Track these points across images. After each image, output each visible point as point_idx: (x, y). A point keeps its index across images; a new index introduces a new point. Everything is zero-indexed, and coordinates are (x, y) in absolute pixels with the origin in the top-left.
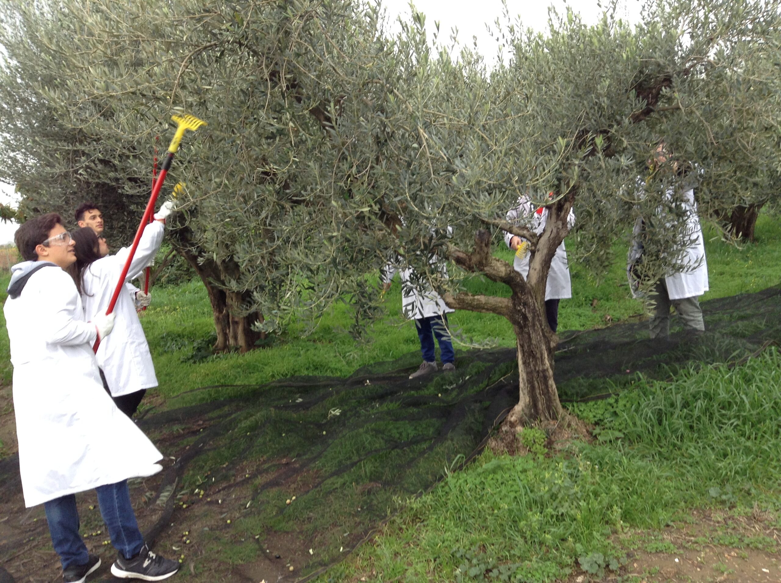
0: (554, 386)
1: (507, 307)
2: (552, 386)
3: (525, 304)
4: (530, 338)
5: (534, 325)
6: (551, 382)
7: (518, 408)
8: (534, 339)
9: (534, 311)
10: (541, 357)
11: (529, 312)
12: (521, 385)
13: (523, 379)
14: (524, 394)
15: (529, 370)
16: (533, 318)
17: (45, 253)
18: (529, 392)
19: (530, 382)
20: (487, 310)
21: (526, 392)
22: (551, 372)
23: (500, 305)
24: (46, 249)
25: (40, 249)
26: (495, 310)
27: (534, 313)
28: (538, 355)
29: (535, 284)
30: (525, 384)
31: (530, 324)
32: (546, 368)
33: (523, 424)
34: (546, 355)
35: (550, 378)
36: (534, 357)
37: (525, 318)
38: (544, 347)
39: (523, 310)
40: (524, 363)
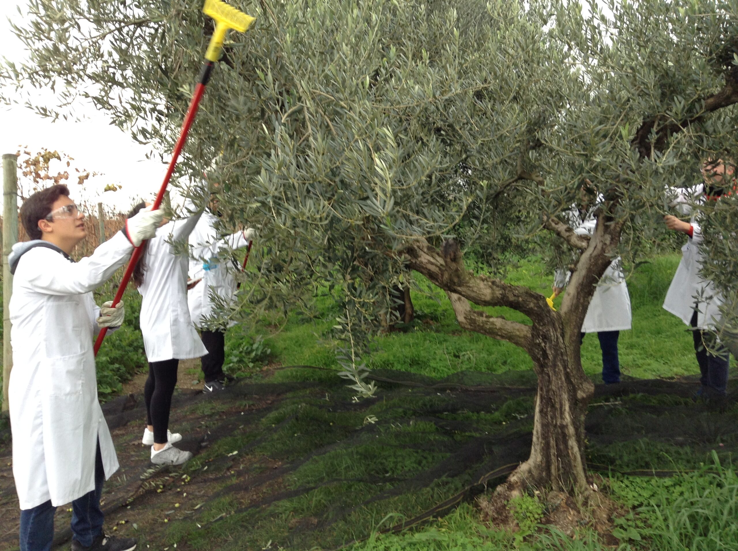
0: (576, 449)
1: (525, 337)
2: (572, 448)
3: (545, 338)
4: (549, 382)
5: (555, 366)
6: (573, 443)
7: (524, 467)
8: (553, 383)
9: (556, 347)
10: (561, 407)
11: (550, 348)
12: (534, 439)
13: (537, 432)
14: (536, 450)
15: (545, 421)
16: (555, 357)
17: (49, 229)
18: (543, 449)
19: (545, 436)
20: (502, 337)
21: (538, 448)
22: (571, 430)
23: (518, 333)
24: (50, 224)
25: (43, 225)
26: (510, 338)
27: (556, 350)
28: (558, 406)
29: (566, 313)
30: (538, 438)
31: (550, 364)
32: (564, 423)
33: (524, 487)
34: (567, 407)
35: (570, 437)
36: (553, 406)
37: (545, 355)
38: (565, 396)
39: (543, 344)
40: (541, 411)
